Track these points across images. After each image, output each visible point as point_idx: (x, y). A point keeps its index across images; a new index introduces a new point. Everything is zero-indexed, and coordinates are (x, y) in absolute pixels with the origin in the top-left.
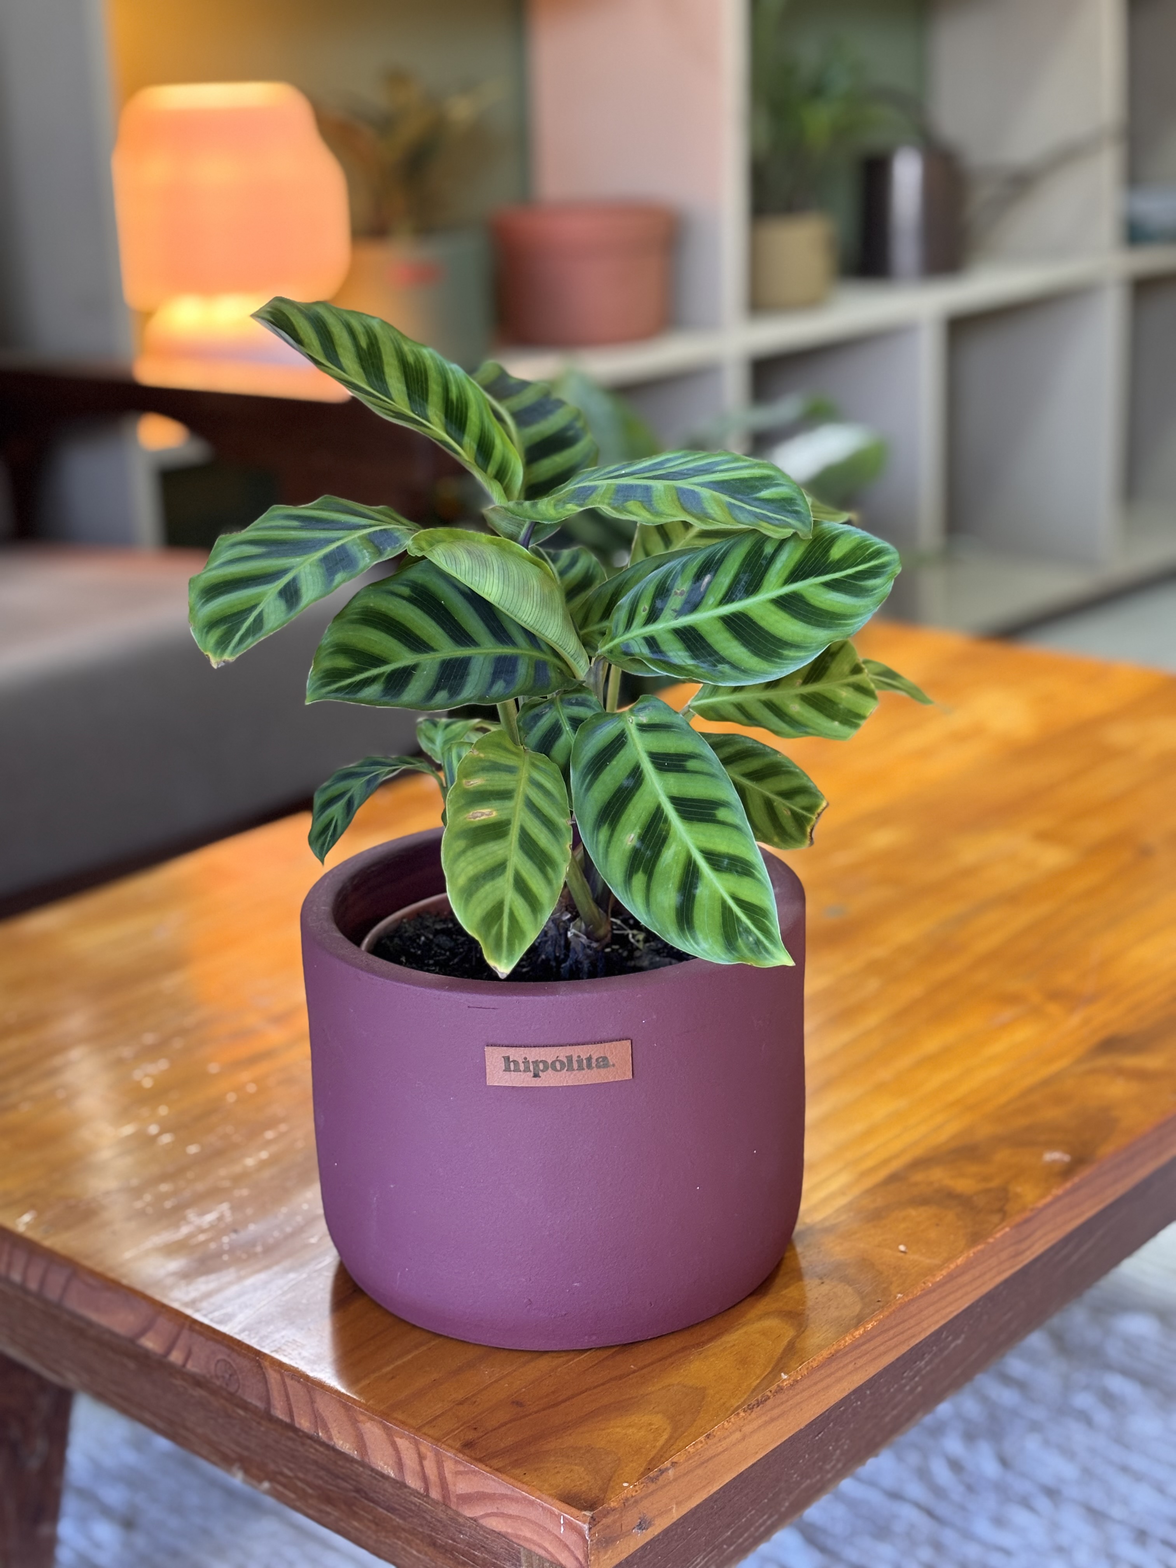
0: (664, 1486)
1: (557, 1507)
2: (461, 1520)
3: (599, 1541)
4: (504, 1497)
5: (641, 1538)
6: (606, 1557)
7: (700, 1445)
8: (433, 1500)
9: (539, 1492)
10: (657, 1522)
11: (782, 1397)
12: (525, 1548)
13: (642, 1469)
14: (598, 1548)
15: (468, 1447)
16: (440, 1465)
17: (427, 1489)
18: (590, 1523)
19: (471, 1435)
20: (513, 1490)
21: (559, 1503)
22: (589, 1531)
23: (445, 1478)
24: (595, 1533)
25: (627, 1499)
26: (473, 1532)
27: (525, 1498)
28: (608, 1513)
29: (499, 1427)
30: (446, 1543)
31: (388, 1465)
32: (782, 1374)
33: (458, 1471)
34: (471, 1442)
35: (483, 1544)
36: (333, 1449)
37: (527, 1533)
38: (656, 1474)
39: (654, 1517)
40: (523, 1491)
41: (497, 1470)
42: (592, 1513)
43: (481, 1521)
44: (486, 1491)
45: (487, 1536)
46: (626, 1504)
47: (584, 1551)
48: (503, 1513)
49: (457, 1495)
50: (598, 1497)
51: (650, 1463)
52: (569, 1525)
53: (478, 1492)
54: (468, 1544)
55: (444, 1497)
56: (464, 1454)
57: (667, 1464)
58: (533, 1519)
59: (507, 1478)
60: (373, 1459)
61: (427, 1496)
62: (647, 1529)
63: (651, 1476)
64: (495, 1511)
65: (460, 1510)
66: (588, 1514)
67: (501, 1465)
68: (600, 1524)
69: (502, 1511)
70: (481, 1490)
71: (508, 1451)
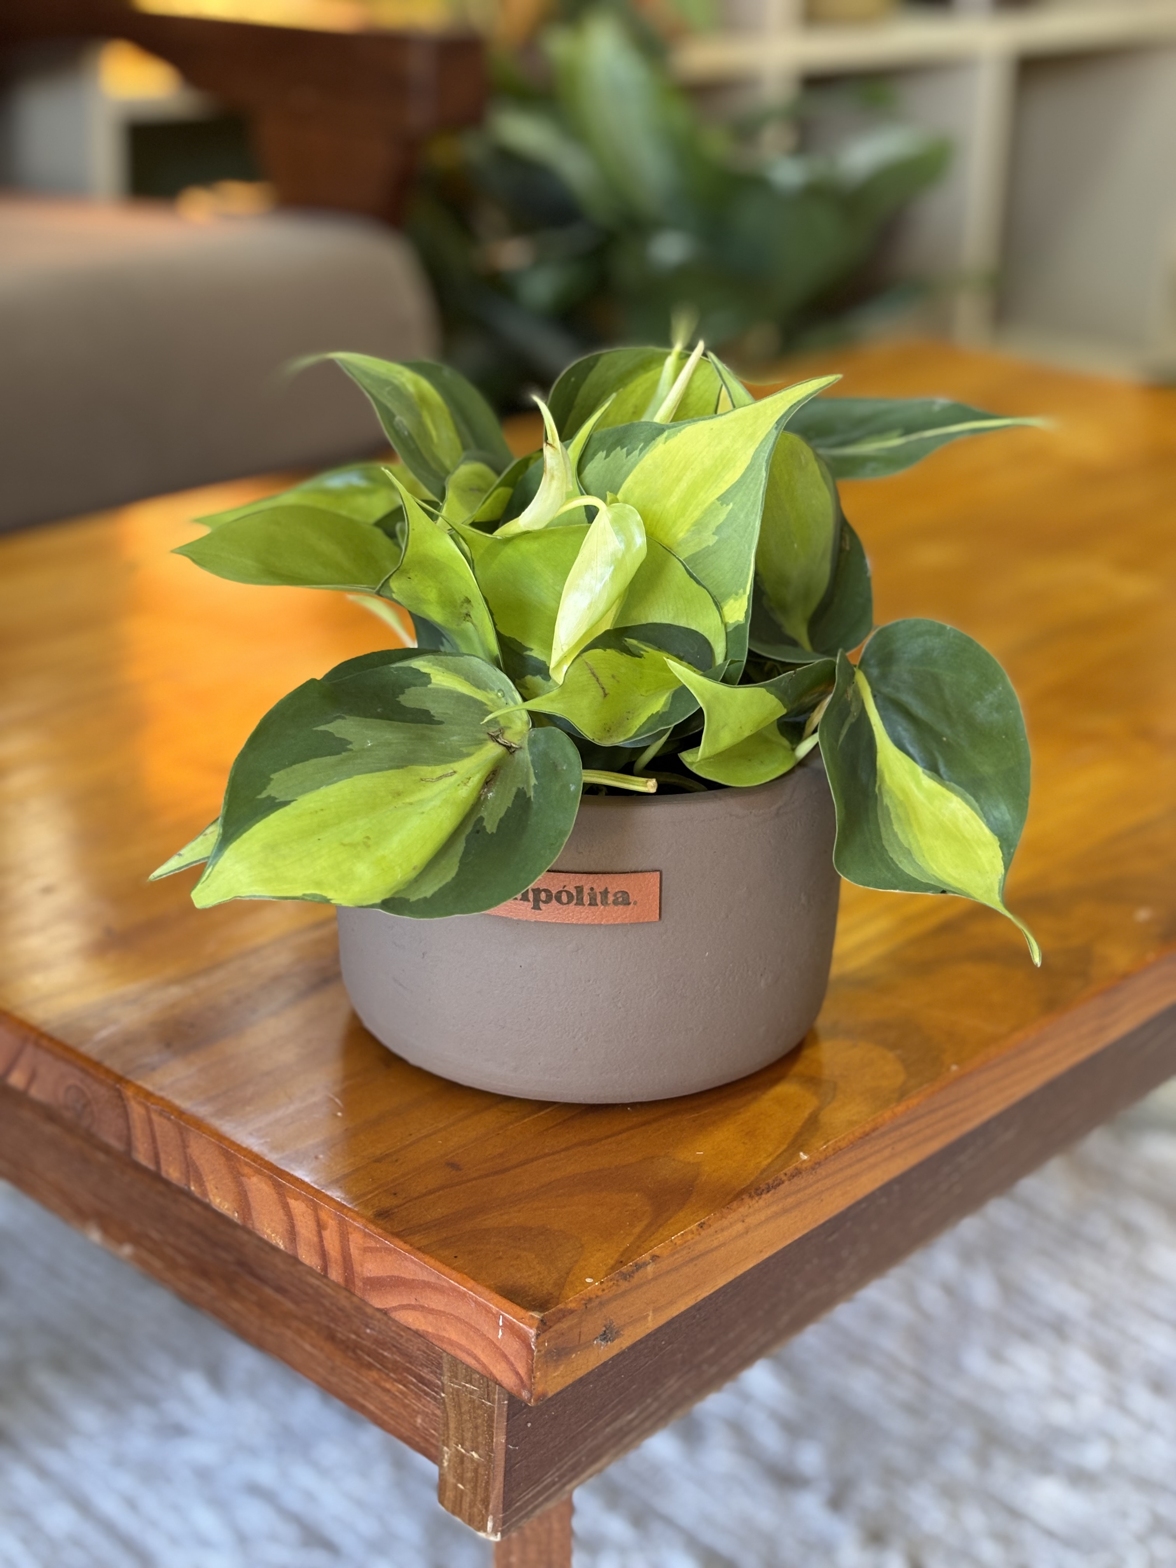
0: (639, 1286)
1: (495, 1303)
2: (369, 1311)
3: (549, 1352)
4: (427, 1285)
5: (605, 1352)
6: (556, 1374)
7: (690, 1236)
8: (333, 1282)
9: (472, 1282)
10: (626, 1332)
11: (800, 1182)
12: (448, 1354)
13: (611, 1262)
14: (547, 1362)
15: (382, 1216)
16: (344, 1238)
17: (325, 1268)
18: (538, 1328)
19: (387, 1202)
20: (438, 1278)
21: (498, 1298)
22: (537, 1338)
23: (351, 1255)
24: (545, 1342)
25: (590, 1300)
26: (383, 1327)
27: (454, 1289)
28: (564, 1316)
29: (425, 1195)
30: (349, 1338)
31: (277, 1234)
32: (801, 1154)
33: (369, 1247)
34: (387, 1212)
35: (395, 1344)
36: (207, 1207)
37: (452, 1333)
38: (630, 1269)
39: (625, 1325)
40: (450, 1279)
41: (419, 1249)
42: (542, 1315)
43: (394, 1315)
44: (403, 1275)
45: (402, 1333)
46: (589, 1306)
47: (527, 1363)
48: (423, 1307)
49: (364, 1278)
50: (551, 1294)
51: (622, 1255)
52: (509, 1327)
53: (391, 1277)
54: (376, 1341)
55: (347, 1280)
56: (377, 1225)
57: (646, 1257)
58: (462, 1317)
59: (432, 1261)
60: (258, 1225)
61: (325, 1276)
62: (613, 1340)
63: (625, 1271)
64: (413, 1302)
65: (366, 1298)
66: (537, 1315)
67: (425, 1242)
68: (551, 1330)
69: (421, 1304)
70: (396, 1273)
71: (435, 1225)
